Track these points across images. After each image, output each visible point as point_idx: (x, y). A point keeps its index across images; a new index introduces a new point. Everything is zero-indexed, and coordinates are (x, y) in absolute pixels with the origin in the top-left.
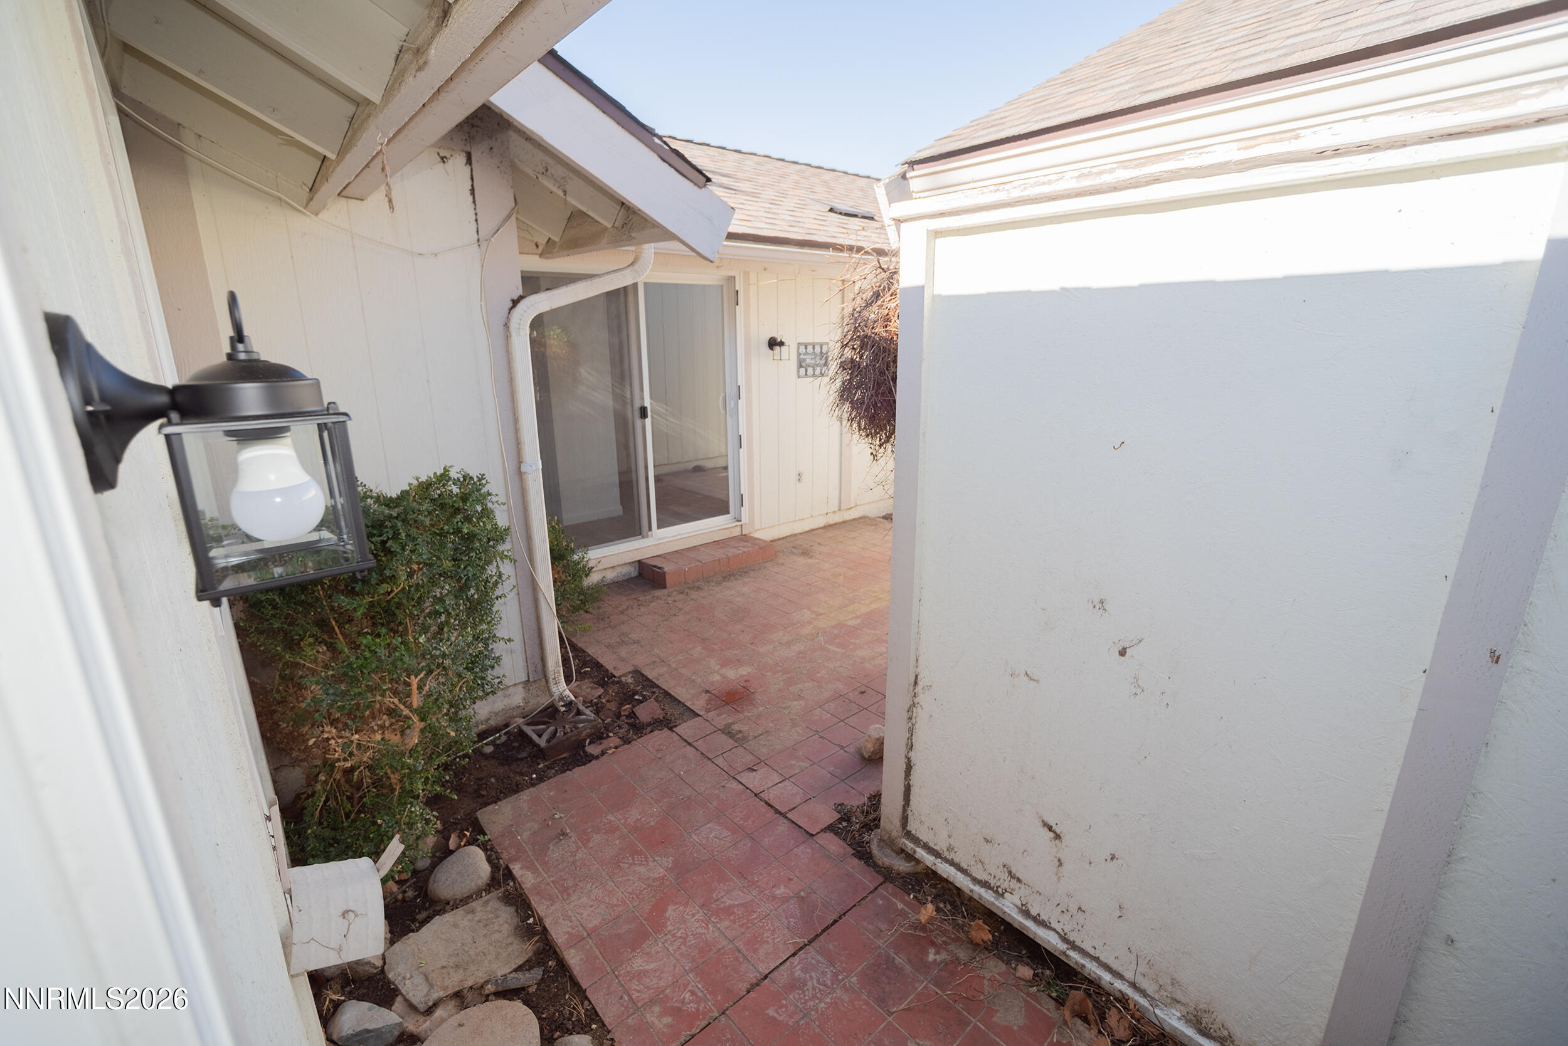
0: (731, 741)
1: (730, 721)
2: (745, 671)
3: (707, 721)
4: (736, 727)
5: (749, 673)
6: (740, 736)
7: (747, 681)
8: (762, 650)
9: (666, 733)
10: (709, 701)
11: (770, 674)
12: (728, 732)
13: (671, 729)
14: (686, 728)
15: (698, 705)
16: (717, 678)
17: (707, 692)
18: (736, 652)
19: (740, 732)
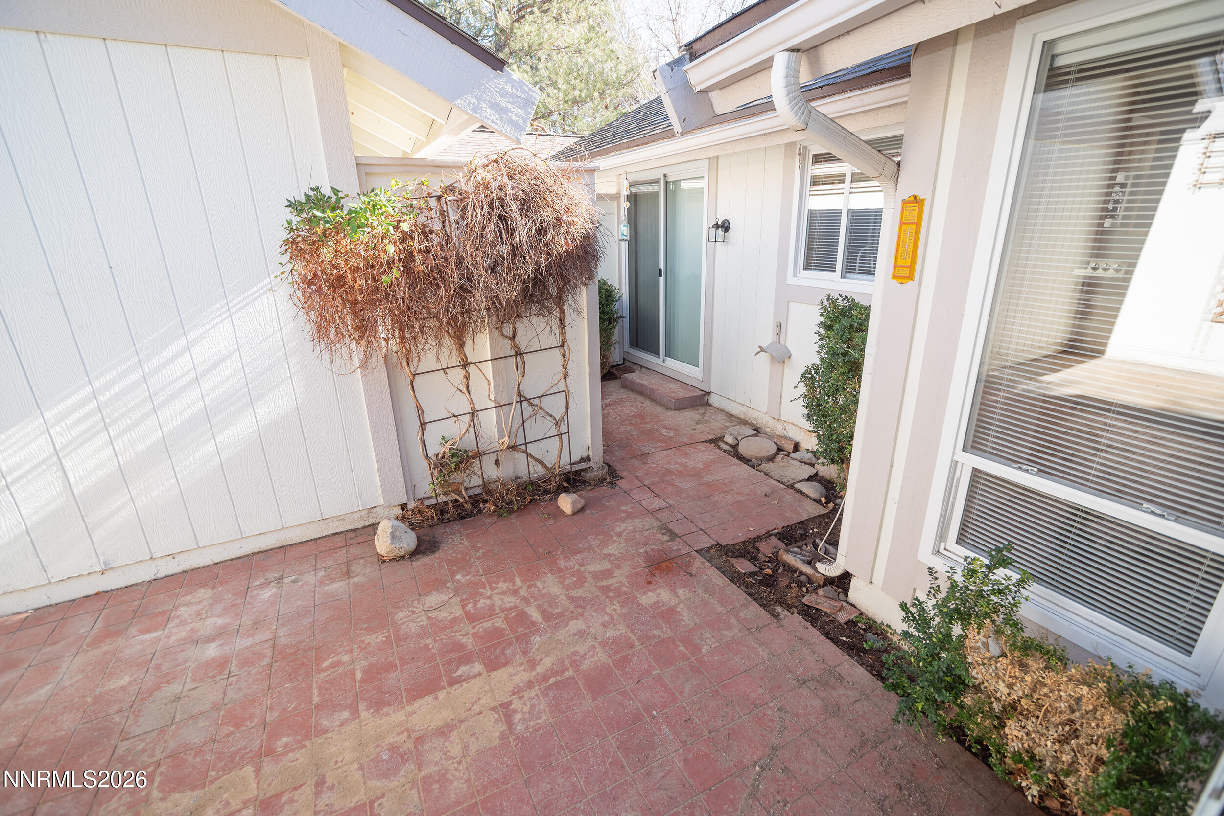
0: (670, 527)
1: (670, 543)
2: (647, 599)
3: (689, 546)
4: (666, 538)
5: (645, 593)
6: (663, 531)
7: (649, 583)
8: (623, 629)
9: (722, 540)
10: (689, 564)
11: (624, 589)
12: (673, 535)
13: (718, 544)
14: (706, 542)
15: (699, 562)
16: (681, 592)
17: (691, 575)
18: (655, 632)
19: (663, 534)
